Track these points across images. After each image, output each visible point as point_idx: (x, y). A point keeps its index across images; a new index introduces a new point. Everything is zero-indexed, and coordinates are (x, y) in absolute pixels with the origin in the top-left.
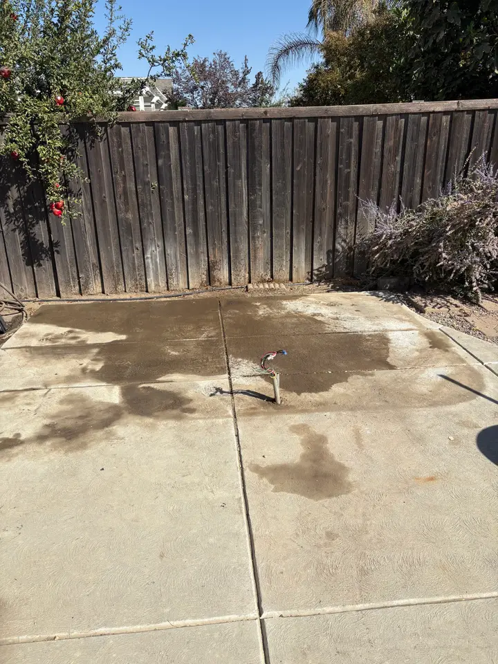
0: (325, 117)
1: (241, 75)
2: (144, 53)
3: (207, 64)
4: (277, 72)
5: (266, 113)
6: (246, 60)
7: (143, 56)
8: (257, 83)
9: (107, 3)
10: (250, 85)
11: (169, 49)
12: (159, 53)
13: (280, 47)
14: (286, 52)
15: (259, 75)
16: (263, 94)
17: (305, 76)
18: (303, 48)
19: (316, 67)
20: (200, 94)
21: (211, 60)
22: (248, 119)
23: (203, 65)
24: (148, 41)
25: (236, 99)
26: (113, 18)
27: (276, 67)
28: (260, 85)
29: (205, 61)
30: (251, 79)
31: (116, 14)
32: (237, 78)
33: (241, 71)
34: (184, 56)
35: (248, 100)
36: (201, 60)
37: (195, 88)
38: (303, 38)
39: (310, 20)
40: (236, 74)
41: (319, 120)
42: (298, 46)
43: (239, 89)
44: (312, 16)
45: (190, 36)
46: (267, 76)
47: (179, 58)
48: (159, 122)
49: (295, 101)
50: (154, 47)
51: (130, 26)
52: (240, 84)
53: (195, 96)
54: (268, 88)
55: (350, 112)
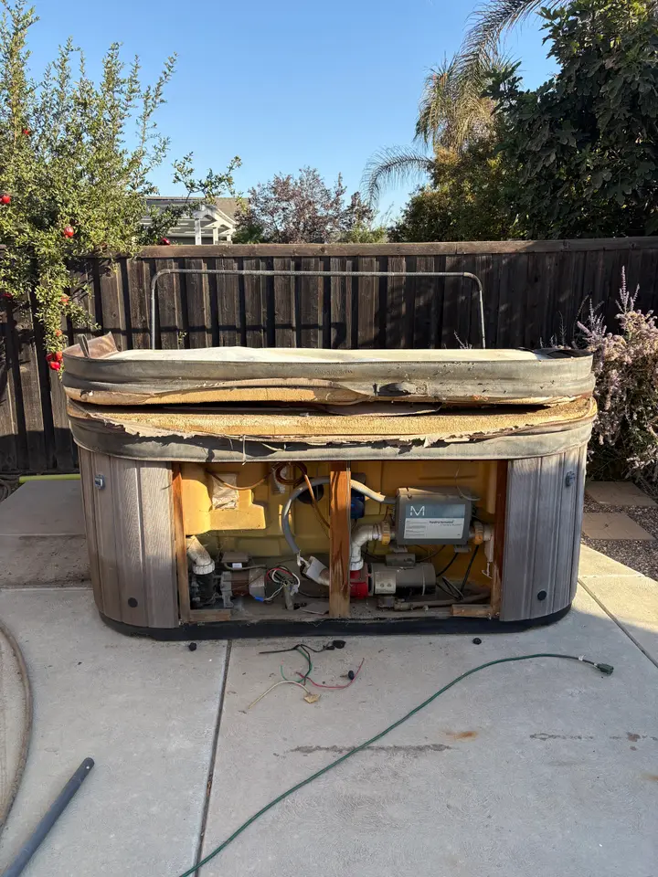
0: (397, 256)
1: (333, 196)
2: (180, 178)
3: (291, 181)
4: (375, 191)
5: (323, 249)
6: (340, 177)
7: (180, 180)
8: (353, 206)
9: (139, 119)
10: (344, 208)
11: (211, 173)
12: (200, 176)
13: (381, 162)
14: (387, 168)
15: (355, 196)
16: (361, 218)
17: (408, 200)
18: (409, 165)
19: (422, 190)
20: (282, 216)
21: (297, 178)
22: (301, 257)
23: (286, 184)
24: (187, 163)
25: (326, 223)
26: (146, 137)
27: (374, 185)
28: (356, 208)
29: (288, 179)
30: (346, 201)
31: (150, 132)
32: (329, 198)
33: (333, 191)
34: (229, 180)
35: (342, 225)
36: (283, 178)
37: (276, 210)
38: (410, 154)
39: (418, 133)
40: (327, 193)
41: (390, 259)
42: (403, 161)
43: (330, 212)
44: (422, 128)
45: (237, 158)
46: (364, 198)
47: (223, 183)
48: (191, 258)
49: (397, 228)
50: (192, 170)
51: (167, 146)
52: (332, 206)
53: (275, 219)
54: (366, 211)
55: (428, 250)
